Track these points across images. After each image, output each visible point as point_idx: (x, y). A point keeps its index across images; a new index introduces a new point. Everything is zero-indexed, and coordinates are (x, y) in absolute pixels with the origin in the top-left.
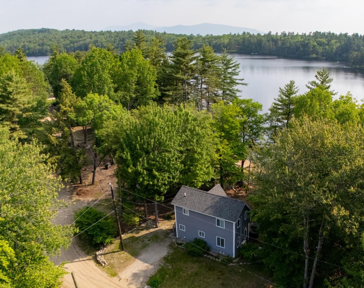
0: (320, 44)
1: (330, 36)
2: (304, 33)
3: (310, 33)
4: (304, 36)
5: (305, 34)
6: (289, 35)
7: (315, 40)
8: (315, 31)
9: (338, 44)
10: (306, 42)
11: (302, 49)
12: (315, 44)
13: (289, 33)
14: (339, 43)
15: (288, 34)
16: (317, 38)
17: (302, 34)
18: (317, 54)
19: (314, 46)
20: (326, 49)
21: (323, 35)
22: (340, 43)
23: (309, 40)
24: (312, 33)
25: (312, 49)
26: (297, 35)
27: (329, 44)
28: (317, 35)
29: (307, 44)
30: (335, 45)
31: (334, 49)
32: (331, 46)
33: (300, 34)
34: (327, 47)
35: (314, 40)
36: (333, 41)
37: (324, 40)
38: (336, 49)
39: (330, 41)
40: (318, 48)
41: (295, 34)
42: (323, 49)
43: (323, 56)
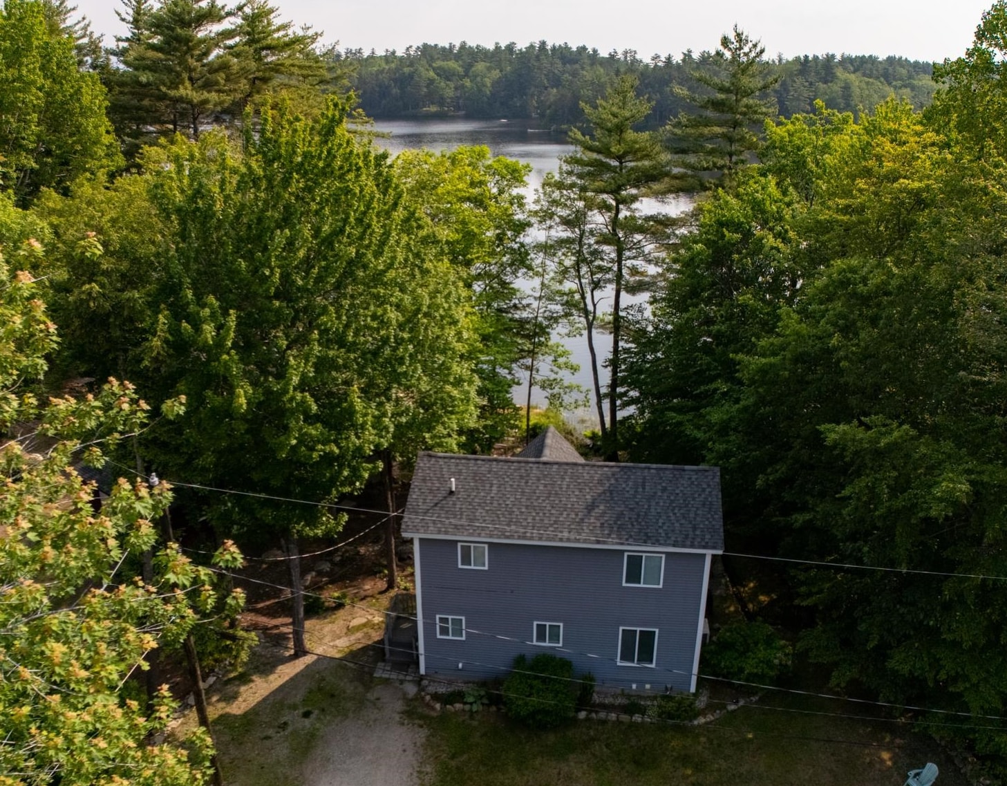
0: (447, 75)
1: (469, 56)
2: (391, 50)
3: (408, 49)
4: (390, 57)
5: (394, 53)
6: (347, 57)
7: (430, 66)
8: (420, 44)
9: (496, 74)
10: (406, 70)
11: (395, 91)
12: (432, 74)
13: (349, 52)
14: (498, 71)
15: (347, 53)
16: (432, 59)
17: (384, 54)
18: (441, 102)
19: (431, 81)
20: (463, 86)
21: (446, 53)
22: (501, 71)
23: (411, 64)
24: (414, 48)
25: (425, 90)
26: (372, 57)
27: (471, 74)
28: (428, 52)
29: (411, 76)
30: (490, 77)
31: (486, 86)
32: (479, 79)
33: (380, 52)
34: (467, 82)
35: (427, 66)
36: (480, 66)
37: (452, 64)
38: (493, 85)
39: (471, 65)
40: (443, 84)
41: (366, 53)
42: (456, 89)
43: (458, 108)
